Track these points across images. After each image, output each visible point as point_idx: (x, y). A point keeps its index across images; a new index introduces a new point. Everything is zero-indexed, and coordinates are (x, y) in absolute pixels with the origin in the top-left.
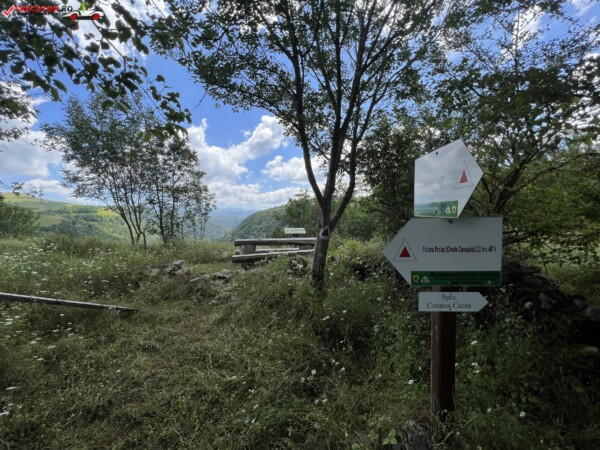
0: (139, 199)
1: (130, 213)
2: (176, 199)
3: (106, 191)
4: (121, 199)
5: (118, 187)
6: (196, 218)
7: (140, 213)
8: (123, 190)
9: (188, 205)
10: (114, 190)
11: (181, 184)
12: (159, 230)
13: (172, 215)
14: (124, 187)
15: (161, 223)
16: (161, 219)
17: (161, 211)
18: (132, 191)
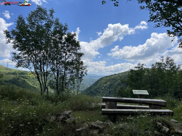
0: (47, 68)
1: (42, 76)
2: (66, 69)
3: (31, 64)
4: (38, 68)
5: (37, 62)
6: (76, 80)
7: (47, 76)
8: (39, 63)
9: (72, 72)
10: (35, 63)
11: (70, 60)
12: (56, 86)
13: (63, 78)
14: (40, 62)
15: (57, 83)
16: (57, 80)
17: (58, 75)
18: (44, 64)
